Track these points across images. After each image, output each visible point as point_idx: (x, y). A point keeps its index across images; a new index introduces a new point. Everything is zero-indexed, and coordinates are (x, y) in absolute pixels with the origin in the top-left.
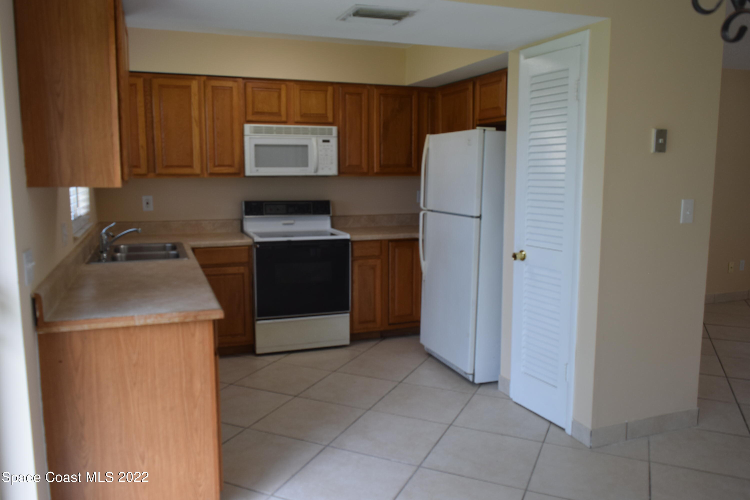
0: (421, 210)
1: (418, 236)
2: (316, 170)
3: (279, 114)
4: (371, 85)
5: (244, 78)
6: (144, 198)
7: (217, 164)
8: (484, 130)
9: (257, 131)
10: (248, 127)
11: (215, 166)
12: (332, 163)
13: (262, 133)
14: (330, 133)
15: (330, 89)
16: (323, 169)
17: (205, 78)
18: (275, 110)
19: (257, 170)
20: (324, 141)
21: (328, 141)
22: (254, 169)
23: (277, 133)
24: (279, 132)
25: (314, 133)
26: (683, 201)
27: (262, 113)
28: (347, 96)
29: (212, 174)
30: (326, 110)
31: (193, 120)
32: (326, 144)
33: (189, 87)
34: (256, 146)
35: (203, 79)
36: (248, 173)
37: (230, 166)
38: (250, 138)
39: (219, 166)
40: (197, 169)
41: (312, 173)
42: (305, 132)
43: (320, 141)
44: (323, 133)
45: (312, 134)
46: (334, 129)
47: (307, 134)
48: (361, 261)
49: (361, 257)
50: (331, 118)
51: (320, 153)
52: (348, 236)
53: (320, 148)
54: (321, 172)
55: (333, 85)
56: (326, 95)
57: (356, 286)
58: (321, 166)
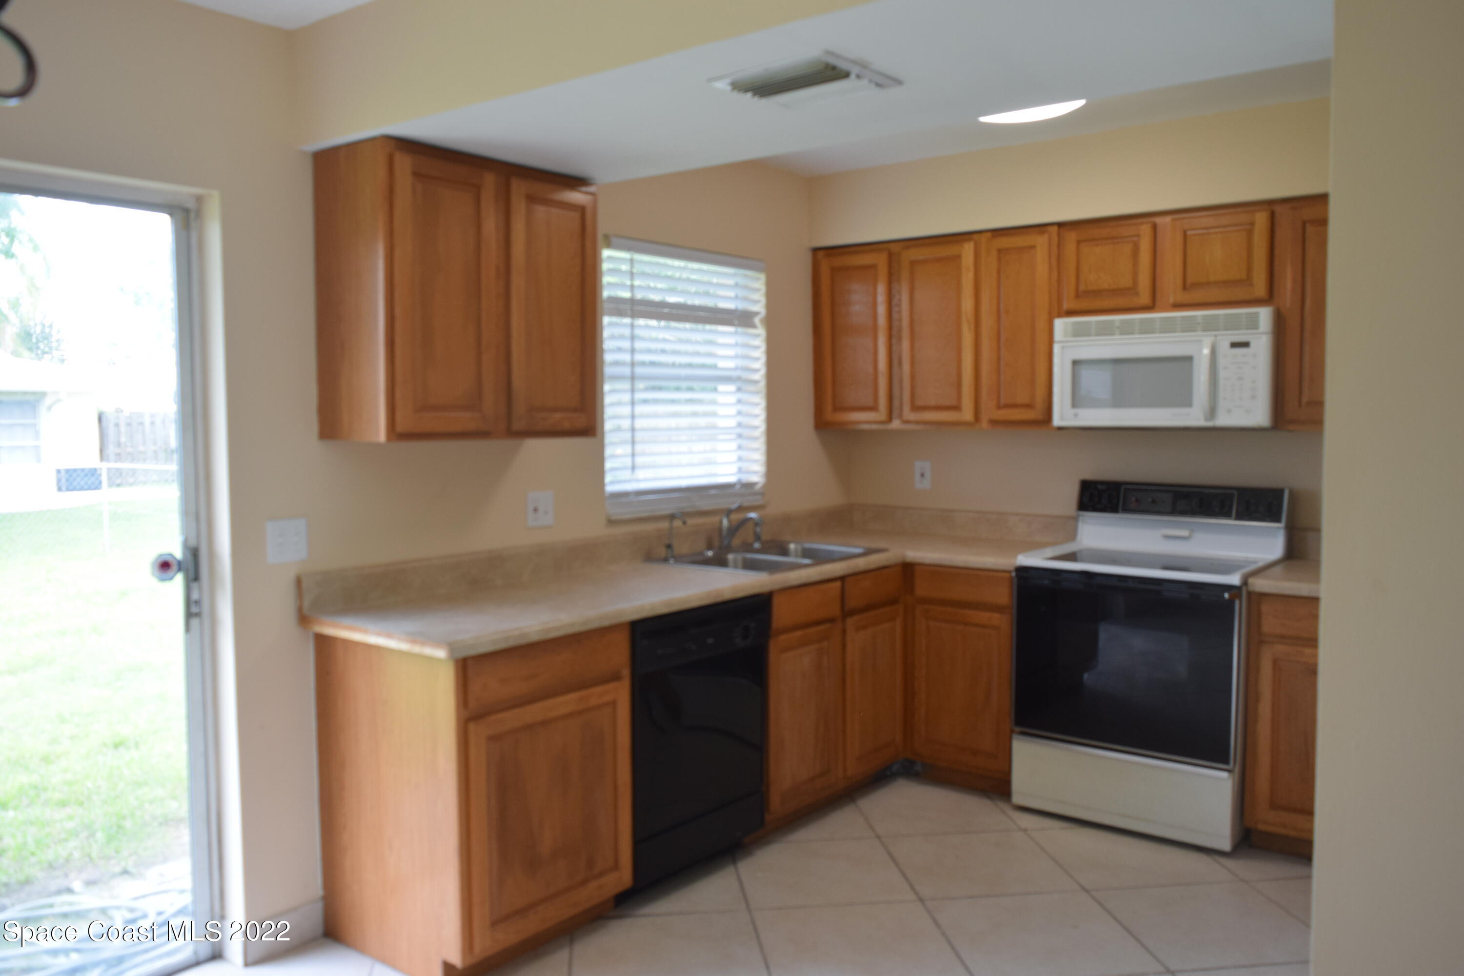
2: (1212, 412)
3: (1132, 290)
5: (1060, 225)
6: (919, 465)
7: (1002, 402)
9: (1079, 332)
10: (1060, 325)
11: (999, 407)
12: (1253, 397)
13: (1089, 335)
14: (1253, 324)
15: (1261, 219)
16: (1229, 411)
17: (989, 235)
18: (1125, 282)
19: (1076, 415)
20: (1234, 345)
21: (1246, 345)
22: (1069, 411)
23: (1122, 334)
24: (1126, 330)
25: (1209, 326)
27: (1097, 293)
29: (994, 423)
30: (1249, 270)
31: (964, 319)
32: (1240, 351)
33: (958, 257)
34: (1075, 363)
35: (984, 238)
36: (1057, 421)
37: (1029, 406)
38: (1063, 348)
39: (1007, 406)
40: (967, 414)
41: (1201, 422)
42: (1189, 327)
43: (1227, 344)
44: (1232, 325)
45: (1206, 329)
46: (1264, 315)
47: (1194, 330)
48: (1280, 649)
49: (1283, 638)
50: (1260, 289)
51: (1222, 374)
52: (1234, 579)
53: (1222, 362)
54: (1223, 420)
55: (1270, 205)
56: (1250, 233)
57: (1265, 709)
58: (1222, 405)
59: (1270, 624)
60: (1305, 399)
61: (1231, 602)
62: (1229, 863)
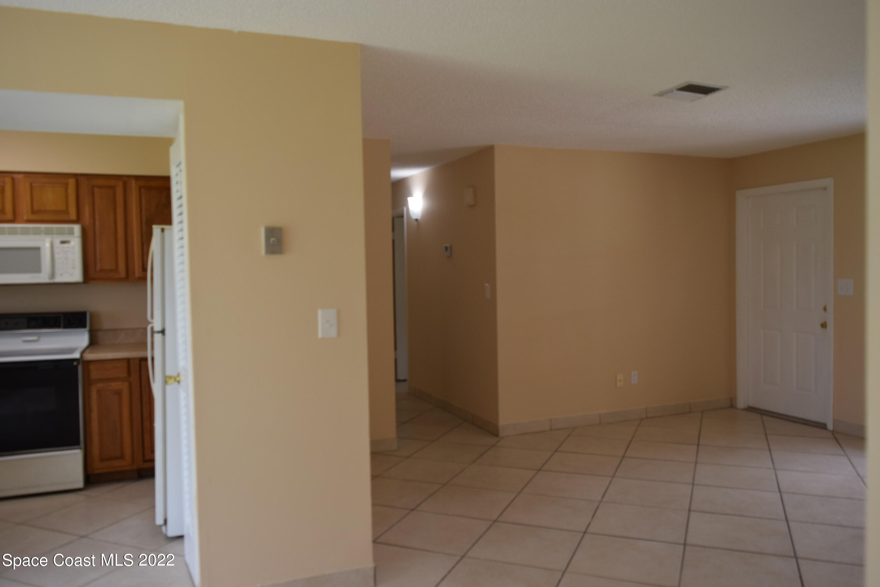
0: (149, 323)
1: (147, 354)
2: (53, 277)
3: (2, 211)
4: (129, 177)
8: (163, 230)
12: (73, 268)
14: (71, 232)
15: (72, 182)
16: (61, 275)
20: (63, 242)
21: (68, 242)
25: (48, 233)
26: (320, 312)
28: (96, 190)
30: (67, 206)
32: (65, 245)
41: (47, 281)
42: (37, 232)
43: (58, 242)
44: (60, 232)
45: (46, 234)
46: (77, 228)
47: (40, 234)
48: (100, 385)
49: (101, 380)
50: (73, 215)
51: (57, 256)
52: (76, 355)
53: (56, 250)
54: (59, 279)
55: (77, 176)
56: (66, 189)
57: (95, 415)
58: (58, 272)
59: (94, 375)
60: (98, 268)
61: (76, 367)
62: (84, 493)
